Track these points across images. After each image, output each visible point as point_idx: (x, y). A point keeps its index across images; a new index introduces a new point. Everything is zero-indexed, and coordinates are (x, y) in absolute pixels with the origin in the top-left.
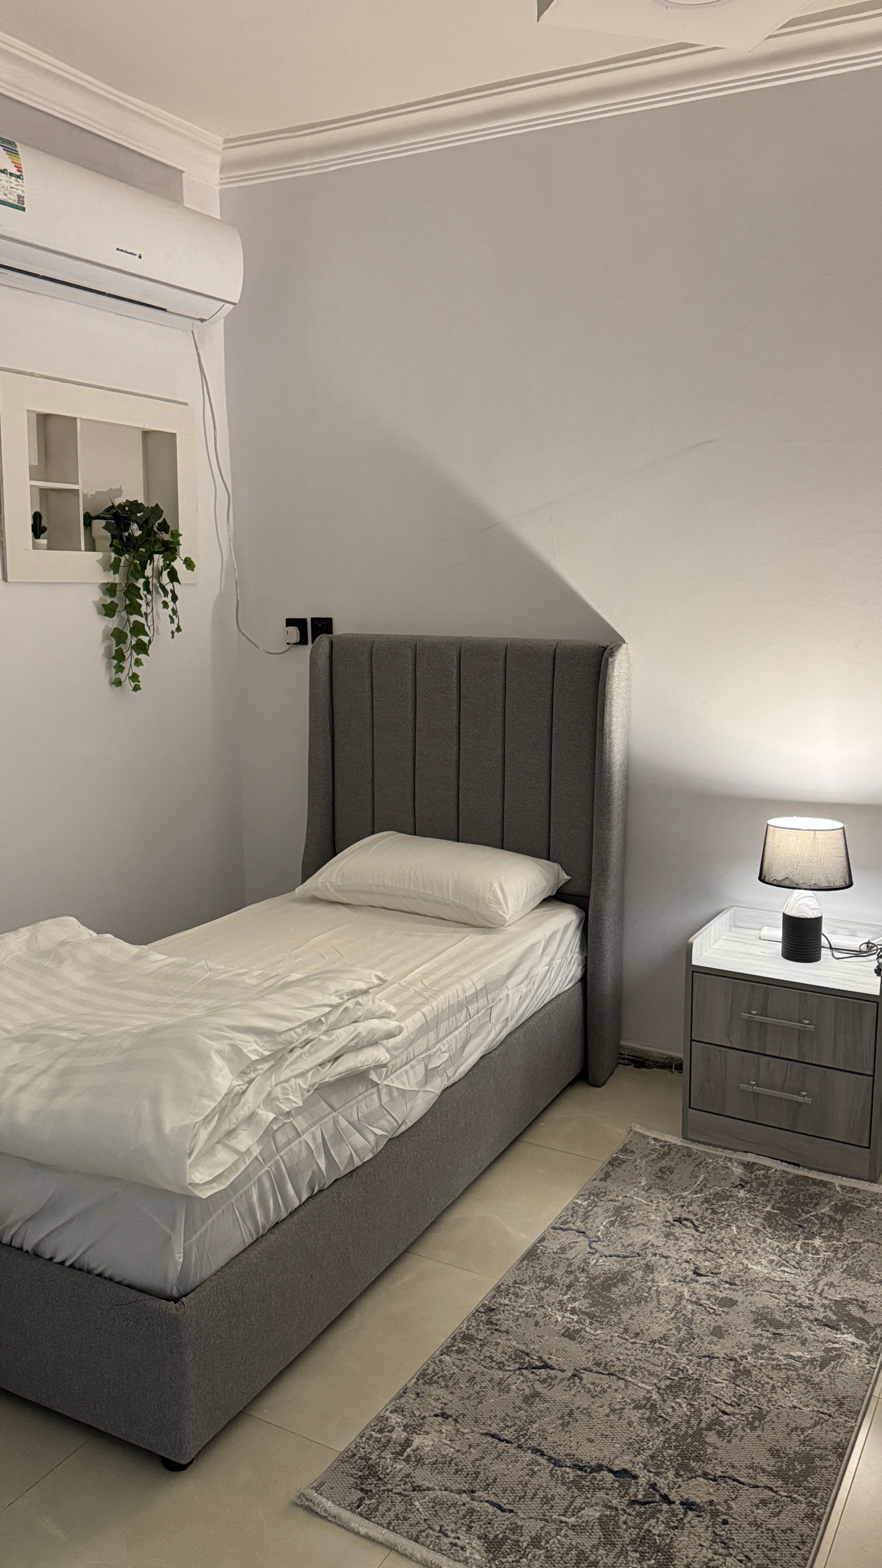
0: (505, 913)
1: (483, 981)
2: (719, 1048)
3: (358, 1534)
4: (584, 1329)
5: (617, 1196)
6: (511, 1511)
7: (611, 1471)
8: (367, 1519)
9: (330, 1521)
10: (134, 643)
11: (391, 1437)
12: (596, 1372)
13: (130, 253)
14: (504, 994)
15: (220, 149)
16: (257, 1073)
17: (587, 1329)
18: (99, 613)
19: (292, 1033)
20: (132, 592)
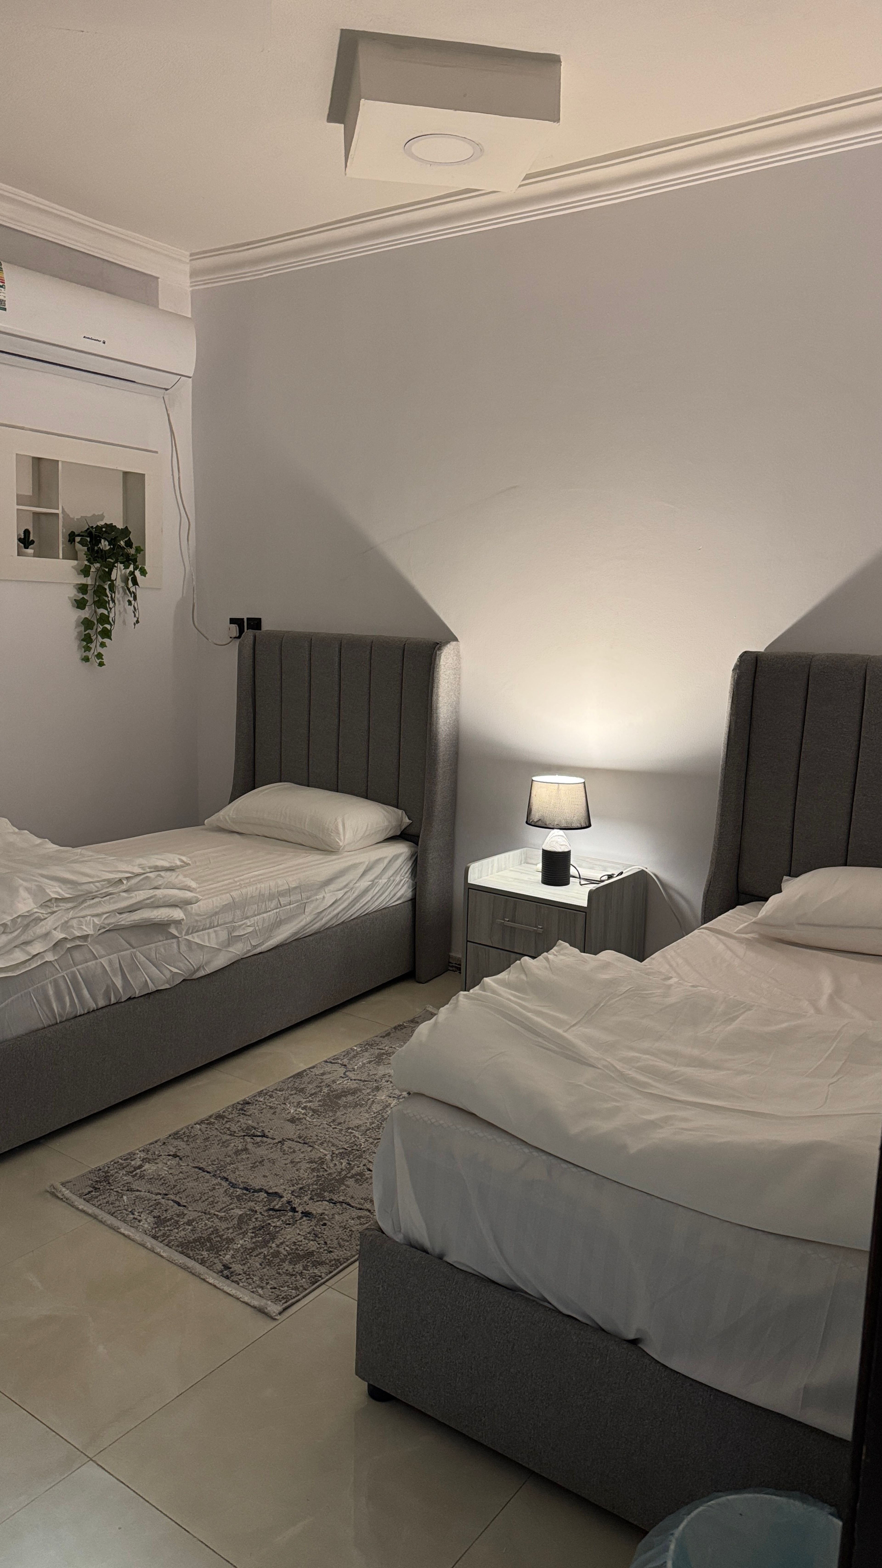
0: (340, 840)
1: (298, 882)
2: (485, 947)
3: (77, 1209)
4: (305, 1119)
5: (385, 1046)
6: (185, 1206)
7: (267, 1192)
8: (88, 1201)
9: (64, 1201)
10: (99, 630)
11: (131, 1163)
12: (296, 1142)
13: (95, 340)
14: (321, 896)
15: (188, 261)
16: (60, 908)
17: (308, 1118)
18: (73, 606)
19: (92, 885)
20: (99, 591)
